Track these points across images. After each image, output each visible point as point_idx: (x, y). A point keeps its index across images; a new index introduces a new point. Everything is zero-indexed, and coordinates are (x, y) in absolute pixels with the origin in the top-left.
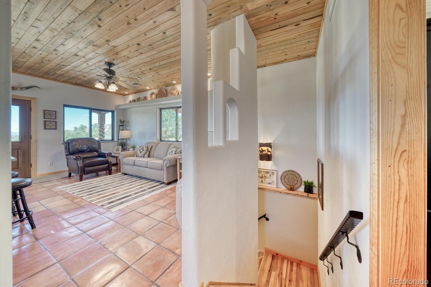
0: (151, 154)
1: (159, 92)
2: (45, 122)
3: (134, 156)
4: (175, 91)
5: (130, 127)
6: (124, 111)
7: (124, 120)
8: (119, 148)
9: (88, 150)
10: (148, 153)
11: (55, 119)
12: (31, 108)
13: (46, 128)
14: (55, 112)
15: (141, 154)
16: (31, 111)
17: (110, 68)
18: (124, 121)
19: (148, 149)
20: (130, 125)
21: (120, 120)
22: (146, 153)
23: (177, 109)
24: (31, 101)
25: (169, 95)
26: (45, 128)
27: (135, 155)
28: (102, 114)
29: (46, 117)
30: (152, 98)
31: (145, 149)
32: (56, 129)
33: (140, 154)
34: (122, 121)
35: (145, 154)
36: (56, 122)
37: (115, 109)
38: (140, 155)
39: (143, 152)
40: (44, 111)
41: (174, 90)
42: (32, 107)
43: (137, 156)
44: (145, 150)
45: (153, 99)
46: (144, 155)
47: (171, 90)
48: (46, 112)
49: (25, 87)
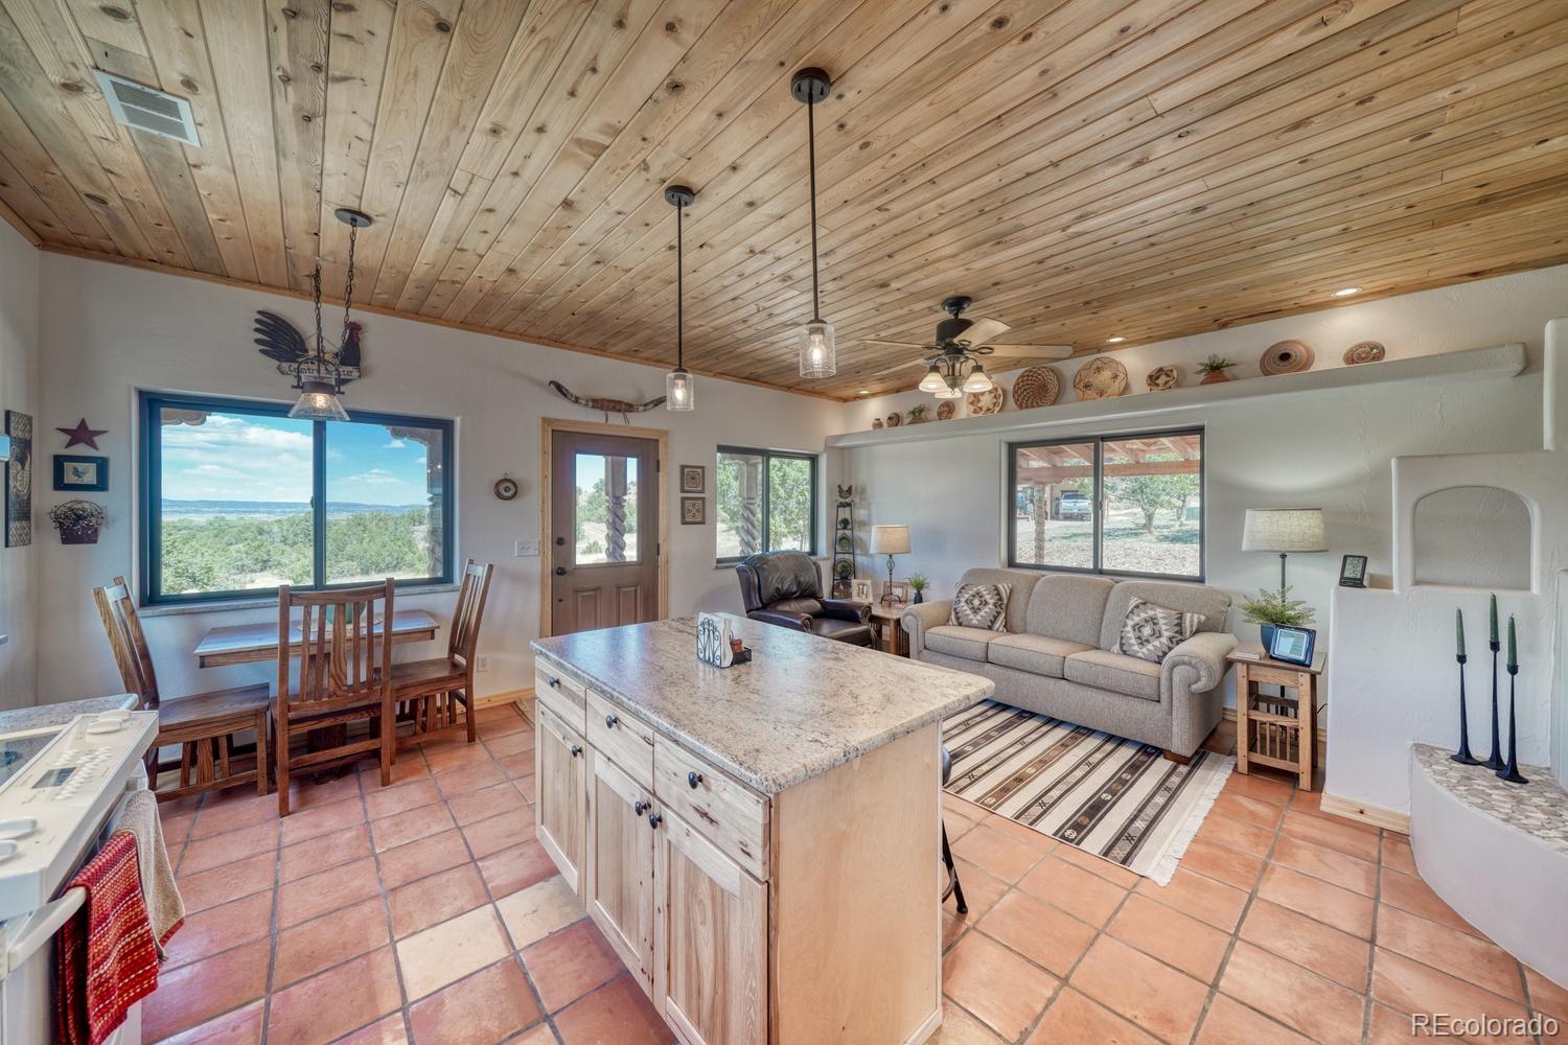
0: (1016, 621)
1: (1018, 384)
2: (683, 499)
3: (946, 622)
4: (1106, 374)
5: (869, 509)
6: (843, 453)
7: (850, 488)
8: (863, 585)
9: (798, 594)
10: (1003, 615)
11: (702, 492)
12: (658, 462)
13: (686, 520)
14: (703, 468)
15: (978, 617)
16: (658, 471)
17: (956, 315)
18: (849, 490)
19: (1001, 599)
20: (869, 504)
21: (839, 487)
22: (999, 613)
23: (1101, 443)
24: (657, 441)
25: (1071, 393)
26: (684, 523)
27: (953, 617)
28: (752, 465)
29: (685, 488)
30: (980, 405)
31: (987, 597)
32: (703, 523)
33: (972, 616)
34: (845, 488)
35: (996, 618)
36: (703, 501)
37: (822, 448)
38: (975, 622)
39: (986, 610)
40: (683, 467)
41: (1098, 370)
42: (660, 458)
43: (960, 624)
44: (990, 601)
45: (981, 409)
46: (993, 622)
47: (1084, 373)
48: (686, 470)
49: (651, 402)
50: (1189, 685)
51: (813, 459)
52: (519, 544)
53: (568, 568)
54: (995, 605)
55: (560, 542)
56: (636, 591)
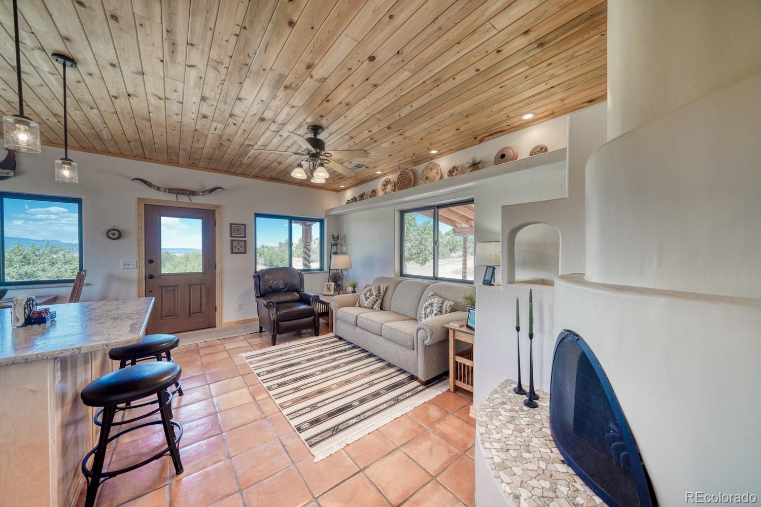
0: (386, 304)
1: (399, 179)
2: (232, 241)
3: (354, 305)
4: (434, 171)
5: (347, 247)
6: (338, 219)
7: (338, 236)
8: (330, 285)
9: (285, 289)
10: (380, 301)
11: (245, 237)
12: (215, 221)
13: (234, 251)
14: (245, 225)
15: (367, 302)
16: (215, 226)
17: (315, 136)
18: (338, 238)
19: (379, 293)
20: (347, 244)
21: (333, 235)
22: (377, 300)
23: (436, 209)
24: (215, 210)
25: (421, 181)
26: (232, 253)
27: (357, 303)
28: (307, 225)
29: (233, 235)
30: (387, 191)
31: (374, 292)
32: (245, 253)
33: (365, 302)
34: (336, 236)
35: (375, 302)
36: (245, 241)
37: (326, 217)
38: (366, 305)
39: (371, 298)
40: (231, 225)
41: (431, 169)
42: (216, 219)
43: (360, 306)
44: (375, 294)
45: (387, 193)
46: (373, 305)
47: (425, 171)
48: (233, 226)
49: (207, 191)
50: (424, 341)
51: (321, 222)
52: (123, 263)
53: (155, 275)
54: (376, 296)
55: (151, 261)
56: (201, 288)
